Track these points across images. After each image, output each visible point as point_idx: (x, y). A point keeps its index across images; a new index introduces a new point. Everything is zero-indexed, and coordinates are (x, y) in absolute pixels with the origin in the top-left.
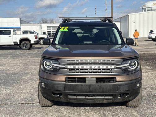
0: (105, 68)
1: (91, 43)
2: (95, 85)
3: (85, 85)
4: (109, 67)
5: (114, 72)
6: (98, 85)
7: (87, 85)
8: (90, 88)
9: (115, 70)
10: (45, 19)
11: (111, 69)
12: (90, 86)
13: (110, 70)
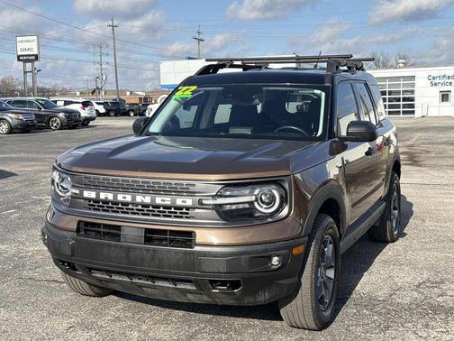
0: (169, 203)
1: (248, 131)
2: (141, 249)
3: (116, 246)
4: (179, 202)
5: (193, 217)
6: (148, 250)
7: (121, 247)
8: (127, 255)
9: (197, 210)
10: (382, 54)
11: (188, 209)
12: (128, 249)
13: (184, 211)
